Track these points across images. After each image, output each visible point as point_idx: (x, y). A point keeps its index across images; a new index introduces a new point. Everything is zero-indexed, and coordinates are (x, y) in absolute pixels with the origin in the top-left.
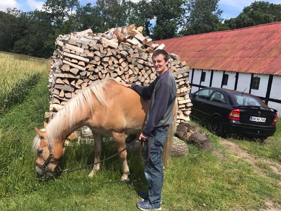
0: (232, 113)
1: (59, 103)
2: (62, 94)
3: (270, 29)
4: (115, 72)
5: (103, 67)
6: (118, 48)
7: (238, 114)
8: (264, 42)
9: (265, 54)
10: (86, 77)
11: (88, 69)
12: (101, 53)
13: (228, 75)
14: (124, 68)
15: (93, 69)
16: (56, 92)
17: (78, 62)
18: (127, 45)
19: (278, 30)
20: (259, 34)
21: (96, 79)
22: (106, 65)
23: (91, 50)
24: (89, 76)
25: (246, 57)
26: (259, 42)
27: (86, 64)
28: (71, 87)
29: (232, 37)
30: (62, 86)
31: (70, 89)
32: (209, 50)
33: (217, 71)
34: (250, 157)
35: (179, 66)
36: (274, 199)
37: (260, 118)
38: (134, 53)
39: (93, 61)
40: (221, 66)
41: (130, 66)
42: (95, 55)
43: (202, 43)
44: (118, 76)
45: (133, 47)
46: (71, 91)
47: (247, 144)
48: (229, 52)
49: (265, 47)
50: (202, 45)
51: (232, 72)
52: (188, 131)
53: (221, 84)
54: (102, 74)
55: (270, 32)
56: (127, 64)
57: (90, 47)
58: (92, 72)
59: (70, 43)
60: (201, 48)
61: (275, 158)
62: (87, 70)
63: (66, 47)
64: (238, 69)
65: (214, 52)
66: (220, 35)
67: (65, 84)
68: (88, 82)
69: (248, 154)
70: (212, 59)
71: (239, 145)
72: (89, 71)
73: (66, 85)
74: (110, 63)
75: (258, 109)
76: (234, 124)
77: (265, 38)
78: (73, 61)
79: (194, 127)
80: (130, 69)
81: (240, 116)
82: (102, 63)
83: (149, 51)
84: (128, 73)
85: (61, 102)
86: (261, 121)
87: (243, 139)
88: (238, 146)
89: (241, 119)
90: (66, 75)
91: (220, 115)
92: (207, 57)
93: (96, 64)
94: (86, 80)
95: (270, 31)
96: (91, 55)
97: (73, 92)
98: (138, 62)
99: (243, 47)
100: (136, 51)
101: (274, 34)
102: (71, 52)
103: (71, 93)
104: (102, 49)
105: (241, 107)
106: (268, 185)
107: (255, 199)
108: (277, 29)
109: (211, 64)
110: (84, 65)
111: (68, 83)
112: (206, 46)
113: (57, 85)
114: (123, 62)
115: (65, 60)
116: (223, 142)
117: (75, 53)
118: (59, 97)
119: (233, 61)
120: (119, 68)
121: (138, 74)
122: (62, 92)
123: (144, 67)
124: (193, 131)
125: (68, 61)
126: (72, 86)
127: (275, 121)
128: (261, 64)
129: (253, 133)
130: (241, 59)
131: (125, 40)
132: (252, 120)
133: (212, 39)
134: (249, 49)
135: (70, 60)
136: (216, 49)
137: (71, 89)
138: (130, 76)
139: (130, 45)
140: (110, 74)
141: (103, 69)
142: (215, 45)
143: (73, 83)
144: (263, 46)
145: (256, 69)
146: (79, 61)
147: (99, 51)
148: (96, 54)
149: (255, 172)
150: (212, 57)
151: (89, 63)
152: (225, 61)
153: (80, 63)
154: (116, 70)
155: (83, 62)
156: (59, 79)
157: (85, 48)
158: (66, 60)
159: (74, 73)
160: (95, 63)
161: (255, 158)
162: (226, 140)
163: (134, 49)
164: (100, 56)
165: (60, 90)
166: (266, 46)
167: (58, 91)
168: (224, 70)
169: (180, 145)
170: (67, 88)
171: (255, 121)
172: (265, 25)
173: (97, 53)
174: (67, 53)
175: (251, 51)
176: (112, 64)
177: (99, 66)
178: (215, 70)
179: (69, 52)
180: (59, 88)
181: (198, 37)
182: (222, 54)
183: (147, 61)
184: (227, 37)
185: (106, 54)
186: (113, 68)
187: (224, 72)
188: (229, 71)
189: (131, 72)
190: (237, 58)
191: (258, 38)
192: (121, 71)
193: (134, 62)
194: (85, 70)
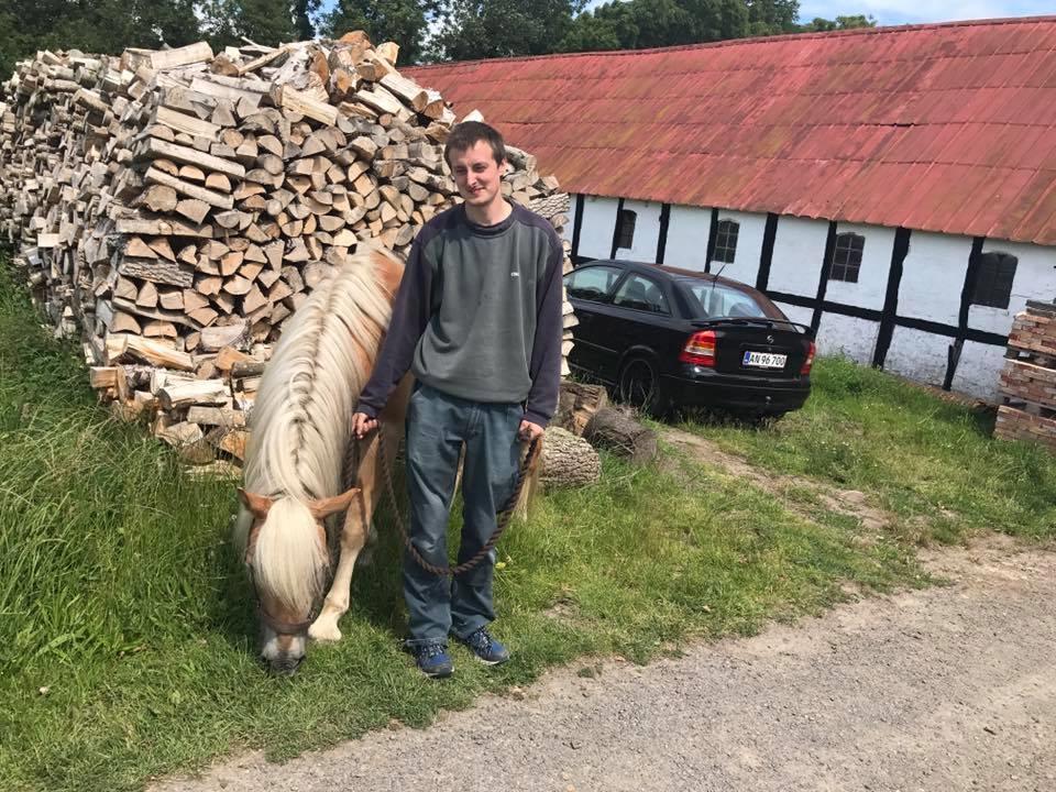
0: (692, 342)
1: (137, 329)
2: (148, 296)
3: (759, 57)
4: (335, 213)
5: (292, 197)
6: (337, 125)
7: (711, 347)
8: (745, 103)
9: (749, 143)
10: (237, 233)
11: (242, 201)
12: (283, 145)
13: (635, 214)
14: (365, 198)
15: (259, 203)
16: (127, 289)
17: (206, 176)
18: (364, 113)
19: (784, 63)
20: (726, 73)
21: (270, 239)
22: (302, 189)
23: (249, 131)
24: (246, 229)
25: (692, 153)
26: (726, 101)
27: (235, 182)
28: (181, 270)
29: (638, 77)
30: (148, 266)
31: (178, 278)
32: (563, 122)
33: (595, 197)
34: (756, 475)
35: (537, 193)
36: (858, 577)
37: (771, 356)
38: (392, 143)
39: (258, 172)
40: (612, 180)
41: (385, 189)
42: (262, 150)
43: (534, 93)
44: (347, 226)
45: (384, 120)
46: (182, 285)
47: (738, 438)
48: (631, 132)
49: (749, 120)
50: (535, 98)
51: (647, 202)
52: (578, 409)
53: (610, 246)
54: (292, 219)
55: (761, 68)
56: (375, 183)
57: (240, 121)
58: (257, 215)
59: (169, 103)
60: (532, 112)
61: (821, 473)
62: (238, 204)
63: (158, 121)
64: (668, 191)
65: (581, 130)
66: (595, 65)
67: (159, 261)
68: (245, 251)
69: (751, 469)
70: (576, 156)
71: (718, 442)
72: (247, 211)
73: (161, 264)
74: (318, 179)
75: (765, 326)
76: (699, 377)
77: (747, 90)
78: (186, 172)
79: (597, 393)
80: (385, 204)
81: (716, 352)
82: (290, 181)
83: (436, 136)
84: (380, 217)
85: (142, 328)
86: (775, 365)
87: (723, 425)
88: (715, 445)
89: (717, 362)
90: (163, 227)
91: (650, 350)
92: (559, 147)
93: (270, 183)
94: (237, 244)
95: (759, 65)
96: (249, 149)
97: (187, 288)
98: (410, 179)
99: (679, 115)
100: (396, 135)
101: (771, 76)
102: (178, 137)
103: (182, 291)
104: (285, 129)
105: (720, 325)
106: (831, 543)
107: (814, 581)
108: (782, 60)
109: (574, 175)
110: (227, 186)
111: (169, 254)
112: (548, 105)
113: (130, 265)
114: (362, 178)
115: (157, 168)
116: (671, 437)
117: (190, 142)
118: (139, 307)
119: (649, 164)
120: (346, 198)
121: (411, 218)
122: (149, 289)
123: (430, 195)
124: (594, 405)
125: (168, 173)
126: (184, 265)
127: (809, 361)
128: (740, 176)
129: (750, 404)
130: (676, 158)
131: (350, 96)
132: (751, 363)
133: (569, 78)
134: (699, 124)
135: (174, 169)
136: (586, 116)
137: (181, 279)
138: (386, 227)
139: (374, 114)
140: (317, 217)
141: (296, 201)
142: (580, 103)
143: (188, 255)
144: (740, 117)
145: (725, 195)
146: (208, 171)
147: (277, 134)
148: (267, 147)
149: (788, 513)
150: (577, 148)
151: (242, 180)
152: (622, 164)
153: (212, 181)
154: (338, 206)
155: (224, 176)
156: (136, 241)
157: (225, 124)
158: (162, 170)
159: (194, 219)
160: (267, 181)
161: (773, 477)
162: (674, 429)
163: (387, 129)
164: (280, 155)
165: (139, 283)
166: (752, 116)
167: (133, 286)
168: (622, 195)
169: (578, 450)
170: (164, 272)
171: (758, 367)
172: (743, 43)
173: (271, 143)
174: (162, 143)
175: (704, 130)
176: (325, 183)
177: (278, 193)
178: (589, 195)
179: (172, 139)
180: (139, 273)
181: (515, 68)
182: (611, 137)
183: (438, 172)
184: (621, 75)
185: (301, 146)
186: (327, 199)
187: (621, 201)
188: (640, 201)
189: (388, 213)
190: (661, 152)
191: (724, 88)
192: (356, 209)
193: (398, 178)
194: (231, 206)
